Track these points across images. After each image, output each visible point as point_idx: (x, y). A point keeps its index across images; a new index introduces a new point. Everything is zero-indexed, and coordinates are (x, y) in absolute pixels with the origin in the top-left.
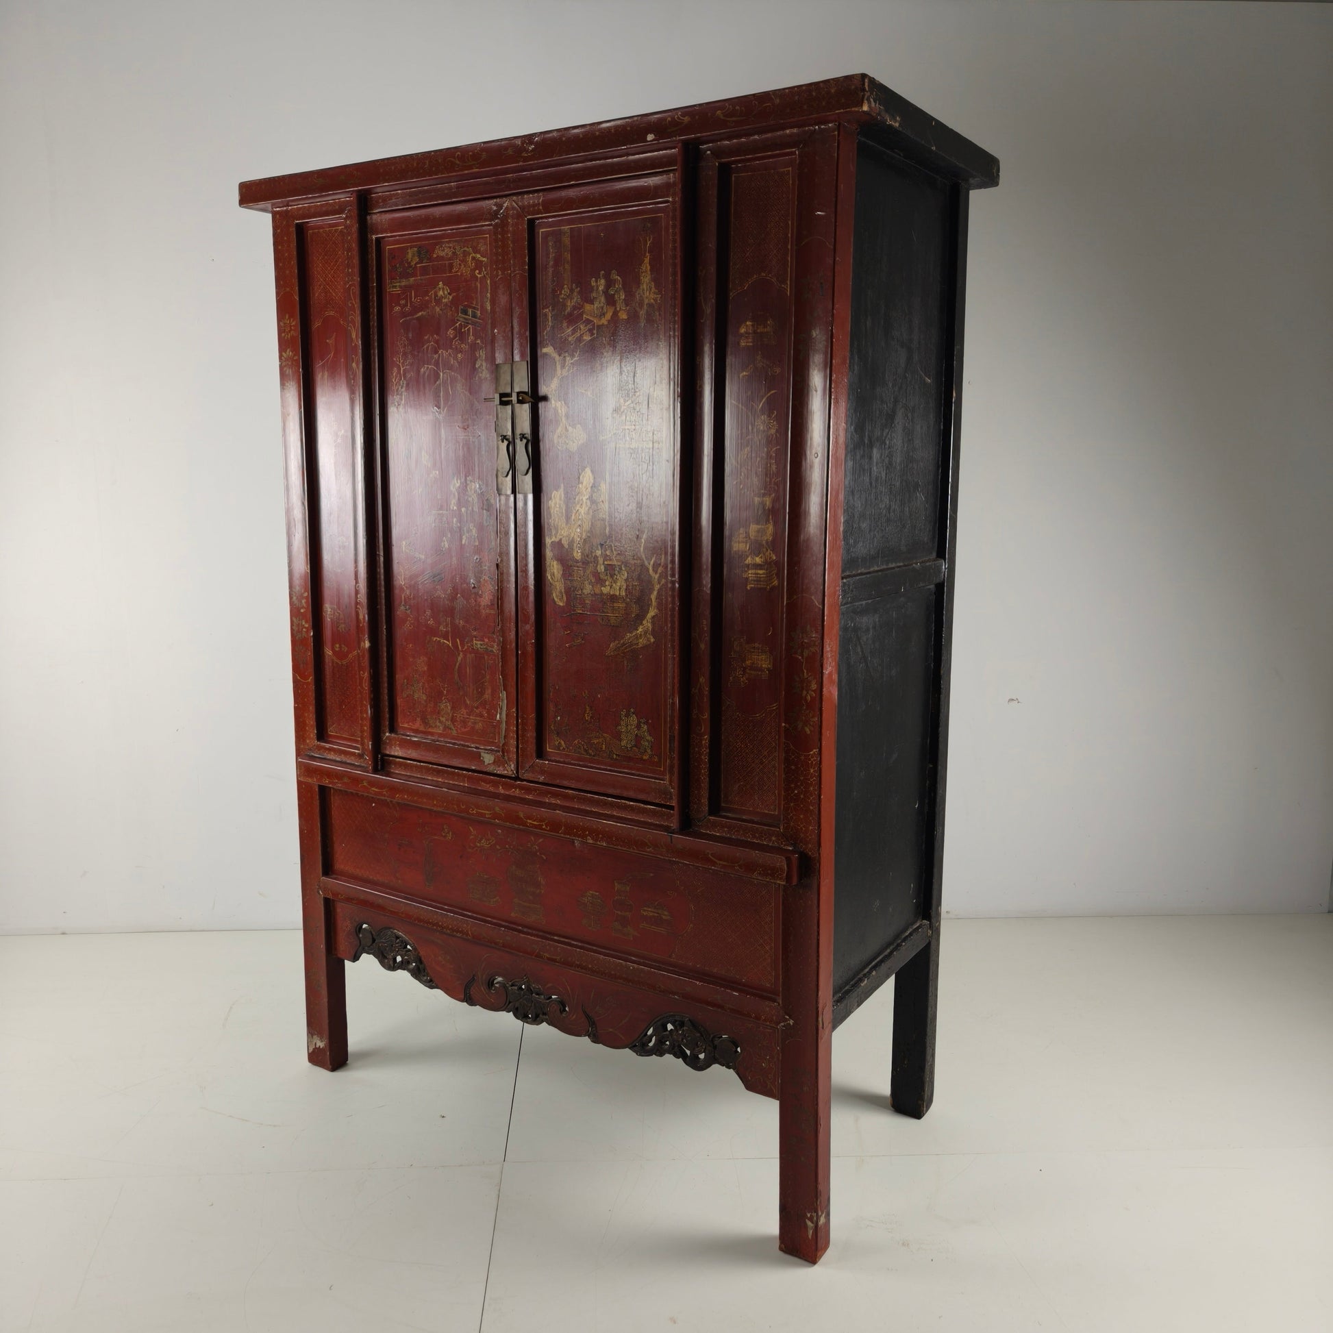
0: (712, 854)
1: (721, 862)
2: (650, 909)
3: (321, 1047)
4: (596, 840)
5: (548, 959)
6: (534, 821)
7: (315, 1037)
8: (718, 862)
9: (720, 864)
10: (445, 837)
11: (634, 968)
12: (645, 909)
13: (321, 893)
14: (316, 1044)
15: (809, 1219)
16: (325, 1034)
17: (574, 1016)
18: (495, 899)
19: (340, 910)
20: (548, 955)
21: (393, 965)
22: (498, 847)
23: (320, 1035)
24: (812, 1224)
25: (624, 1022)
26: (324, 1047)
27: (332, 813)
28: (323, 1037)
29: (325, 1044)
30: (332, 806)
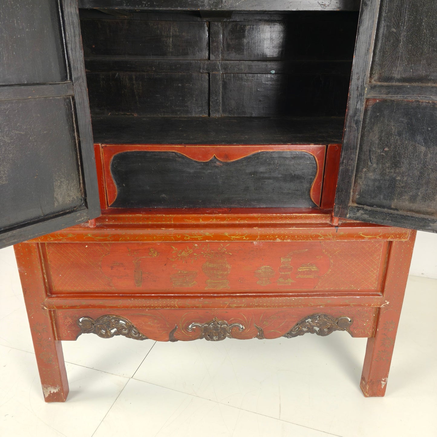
0: (363, 234)
1: (368, 237)
2: (304, 268)
3: (55, 392)
4: (283, 240)
5: (236, 307)
6: (237, 236)
7: (48, 388)
8: (366, 237)
9: (367, 238)
10: (151, 256)
11: (295, 299)
12: (301, 268)
13: (46, 308)
14: (50, 392)
15: (383, 381)
16: (57, 385)
17: (249, 330)
18: (193, 283)
19: (62, 314)
20: (235, 305)
21: (110, 335)
22: (195, 254)
23: (54, 385)
24: (384, 383)
25: (281, 325)
26: (57, 391)
27: (48, 257)
28: (56, 387)
29: (58, 390)
30: (47, 253)
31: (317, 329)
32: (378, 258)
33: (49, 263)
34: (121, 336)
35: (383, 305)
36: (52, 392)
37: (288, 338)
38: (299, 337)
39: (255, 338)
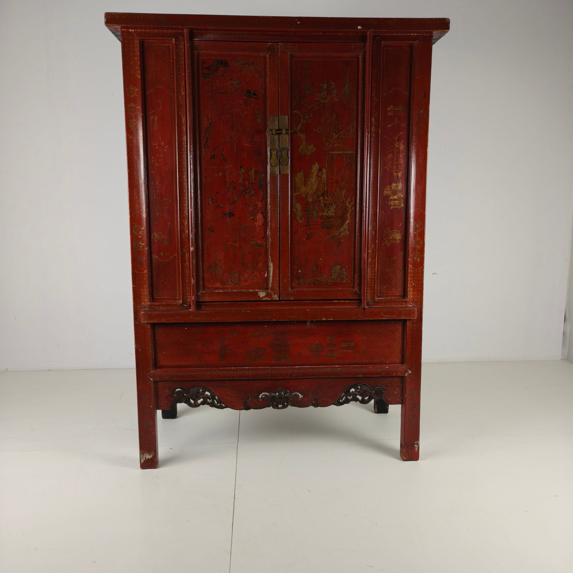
0: (383, 313)
1: (387, 316)
2: (345, 344)
4: (328, 319)
8: (385, 316)
12: (342, 344)
13: (151, 379)
14: (146, 458)
15: (416, 444)
16: (152, 451)
17: (306, 399)
18: (263, 357)
19: (161, 386)
20: (295, 375)
21: (197, 404)
22: (265, 334)
23: (149, 452)
24: (417, 446)
25: (331, 394)
26: (151, 457)
27: (157, 338)
28: (151, 453)
29: (153, 456)
30: (157, 334)
31: (360, 398)
32: (398, 335)
33: (157, 342)
34: (206, 406)
35: (407, 374)
36: (147, 458)
37: (337, 406)
38: (345, 405)
39: (311, 406)
